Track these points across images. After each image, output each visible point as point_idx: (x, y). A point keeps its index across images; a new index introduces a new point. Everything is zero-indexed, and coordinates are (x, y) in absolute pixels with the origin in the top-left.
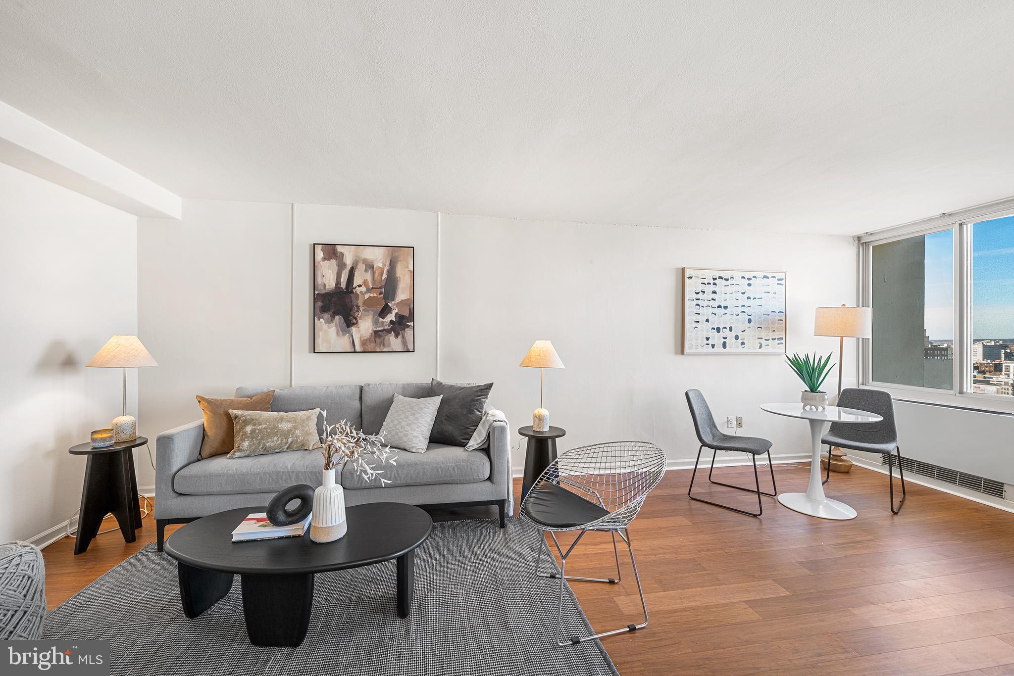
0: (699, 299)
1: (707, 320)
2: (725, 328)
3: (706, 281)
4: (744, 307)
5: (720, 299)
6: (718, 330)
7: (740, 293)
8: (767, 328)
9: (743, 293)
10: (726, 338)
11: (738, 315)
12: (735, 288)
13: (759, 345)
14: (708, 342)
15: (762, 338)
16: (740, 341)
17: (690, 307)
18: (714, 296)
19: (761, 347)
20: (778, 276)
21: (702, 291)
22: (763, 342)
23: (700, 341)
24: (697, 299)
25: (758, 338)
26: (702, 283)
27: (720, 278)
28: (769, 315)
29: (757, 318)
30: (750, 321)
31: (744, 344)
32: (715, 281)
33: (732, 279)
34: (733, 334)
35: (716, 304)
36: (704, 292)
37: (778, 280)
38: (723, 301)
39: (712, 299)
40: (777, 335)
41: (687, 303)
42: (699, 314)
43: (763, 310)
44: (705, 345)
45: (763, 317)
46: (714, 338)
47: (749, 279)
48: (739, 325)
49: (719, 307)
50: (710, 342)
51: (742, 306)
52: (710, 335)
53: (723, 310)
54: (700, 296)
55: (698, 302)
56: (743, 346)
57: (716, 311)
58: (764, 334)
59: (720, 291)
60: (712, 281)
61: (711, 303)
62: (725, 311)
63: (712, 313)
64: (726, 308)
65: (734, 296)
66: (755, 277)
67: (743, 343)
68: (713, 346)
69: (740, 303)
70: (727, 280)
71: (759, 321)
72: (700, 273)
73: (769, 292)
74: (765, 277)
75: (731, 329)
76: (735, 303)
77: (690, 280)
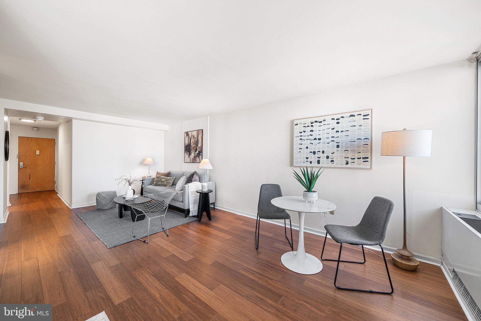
0: (302, 136)
1: (307, 148)
2: (319, 151)
3: (306, 125)
4: (333, 138)
5: (315, 134)
6: (314, 153)
7: (330, 129)
8: (353, 151)
9: (334, 129)
10: (320, 158)
11: (329, 143)
12: (326, 126)
13: (346, 162)
14: (307, 160)
15: (348, 158)
16: (330, 159)
17: (297, 141)
18: (311, 133)
19: (347, 163)
20: (363, 113)
21: (303, 131)
22: (350, 160)
23: (302, 159)
24: (300, 136)
25: (345, 158)
26: (304, 127)
27: (316, 122)
28: (355, 141)
29: (344, 144)
30: (338, 146)
31: (334, 161)
32: (312, 124)
33: (324, 121)
34: (325, 155)
35: (313, 138)
36: (305, 132)
37: (364, 116)
38: (318, 136)
39: (310, 135)
40: (362, 155)
41: (295, 139)
42: (302, 144)
43: (349, 139)
44: (305, 162)
45: (349, 143)
46: (311, 158)
47: (337, 119)
48: (330, 149)
49: (315, 139)
50: (309, 160)
51: (332, 137)
52: (309, 156)
53: (318, 141)
54: (303, 134)
55: (301, 138)
56: (333, 163)
57: (313, 142)
58: (350, 155)
59: (316, 130)
60: (310, 125)
61: (310, 137)
62: (319, 141)
63: (310, 143)
64: (319, 139)
65: (326, 131)
66: (342, 117)
67: (332, 161)
68: (311, 162)
69: (330, 136)
70: (321, 122)
71: (346, 146)
72: (303, 121)
73: (355, 126)
74: (351, 116)
75: (323, 152)
76: (327, 136)
77: (297, 126)
